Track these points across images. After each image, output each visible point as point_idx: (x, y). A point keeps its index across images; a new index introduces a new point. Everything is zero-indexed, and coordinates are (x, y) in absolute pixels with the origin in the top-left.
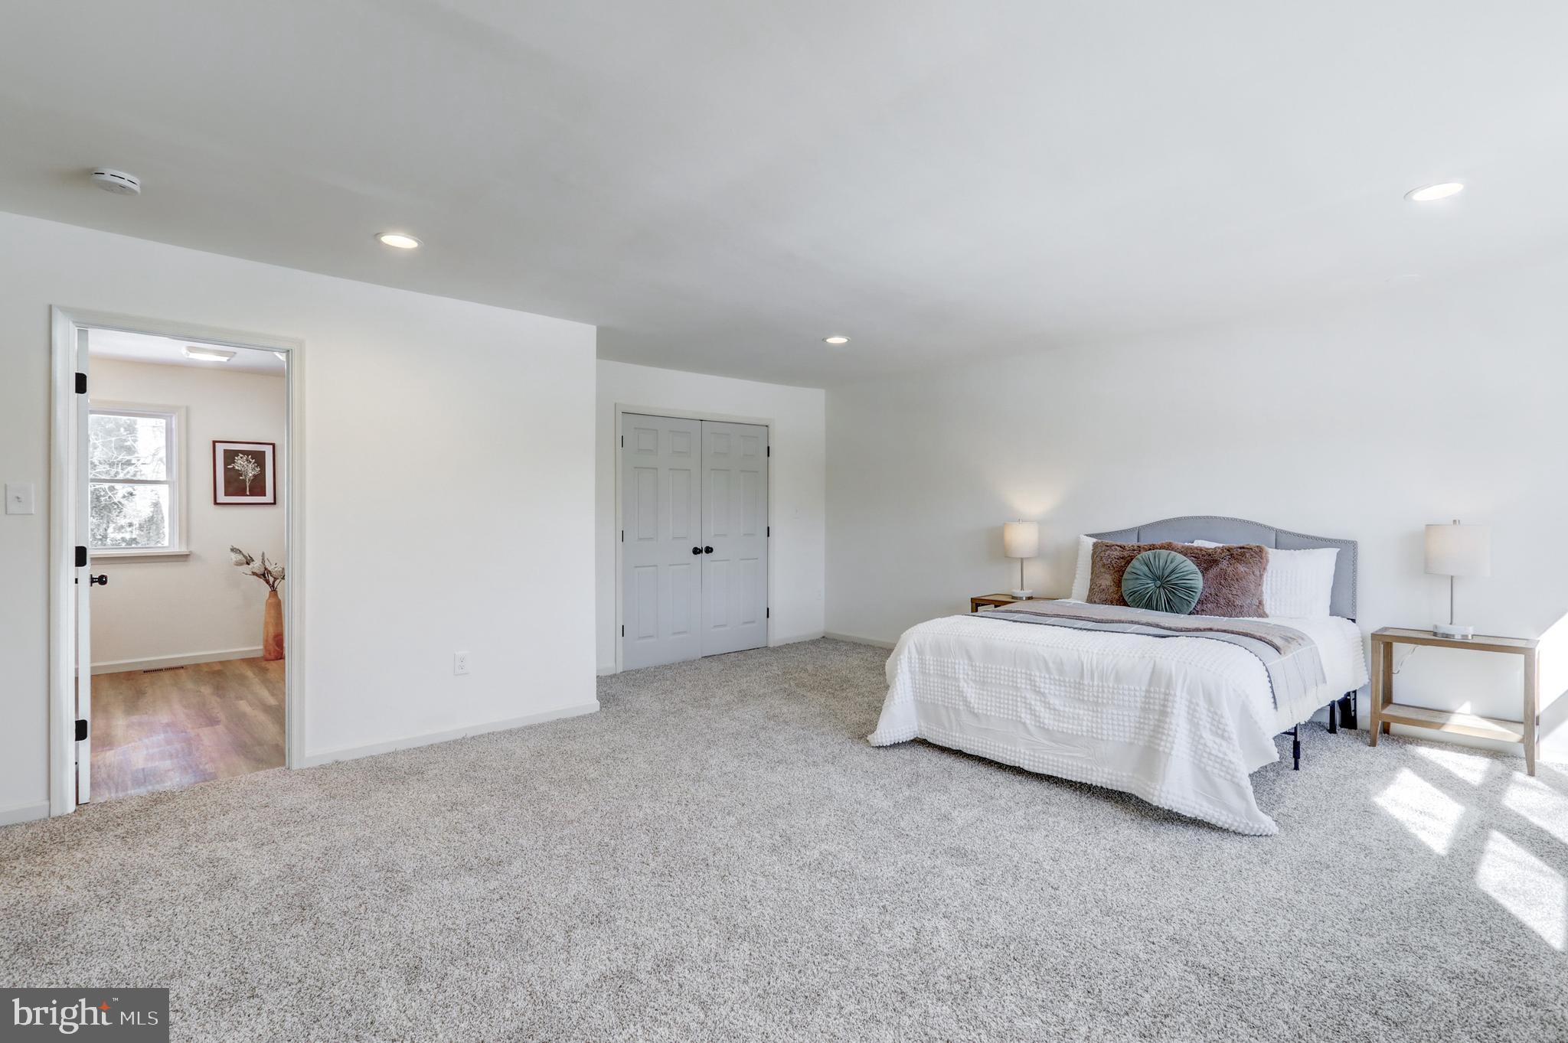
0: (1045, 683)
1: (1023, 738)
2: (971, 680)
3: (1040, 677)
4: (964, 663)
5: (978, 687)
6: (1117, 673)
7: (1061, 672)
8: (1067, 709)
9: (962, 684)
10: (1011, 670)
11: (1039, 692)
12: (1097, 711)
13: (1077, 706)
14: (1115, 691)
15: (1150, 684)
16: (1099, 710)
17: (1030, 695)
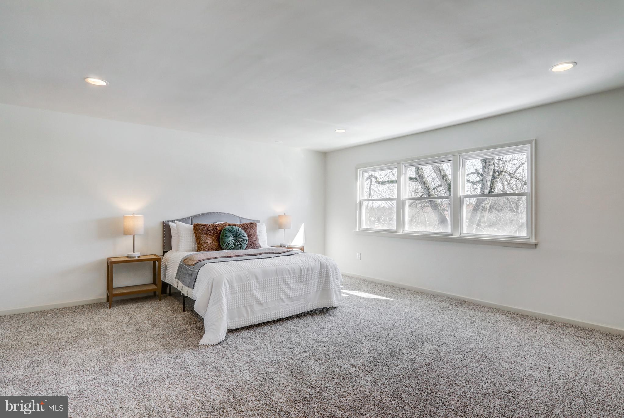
0: (289, 279)
1: (282, 305)
2: (258, 289)
3: (287, 277)
4: (254, 282)
5: (261, 291)
6: (312, 268)
7: (294, 273)
8: (296, 287)
9: (254, 291)
10: (276, 278)
11: (287, 284)
12: (307, 284)
13: (299, 284)
14: (312, 274)
15: (321, 269)
16: (308, 283)
17: (284, 286)
